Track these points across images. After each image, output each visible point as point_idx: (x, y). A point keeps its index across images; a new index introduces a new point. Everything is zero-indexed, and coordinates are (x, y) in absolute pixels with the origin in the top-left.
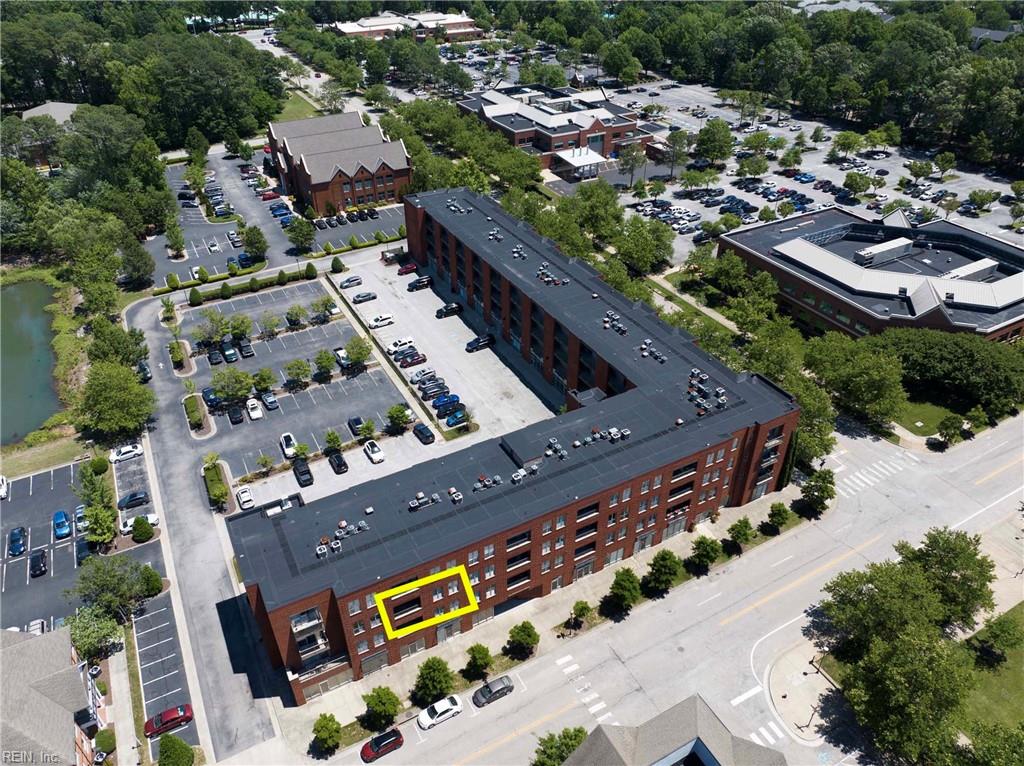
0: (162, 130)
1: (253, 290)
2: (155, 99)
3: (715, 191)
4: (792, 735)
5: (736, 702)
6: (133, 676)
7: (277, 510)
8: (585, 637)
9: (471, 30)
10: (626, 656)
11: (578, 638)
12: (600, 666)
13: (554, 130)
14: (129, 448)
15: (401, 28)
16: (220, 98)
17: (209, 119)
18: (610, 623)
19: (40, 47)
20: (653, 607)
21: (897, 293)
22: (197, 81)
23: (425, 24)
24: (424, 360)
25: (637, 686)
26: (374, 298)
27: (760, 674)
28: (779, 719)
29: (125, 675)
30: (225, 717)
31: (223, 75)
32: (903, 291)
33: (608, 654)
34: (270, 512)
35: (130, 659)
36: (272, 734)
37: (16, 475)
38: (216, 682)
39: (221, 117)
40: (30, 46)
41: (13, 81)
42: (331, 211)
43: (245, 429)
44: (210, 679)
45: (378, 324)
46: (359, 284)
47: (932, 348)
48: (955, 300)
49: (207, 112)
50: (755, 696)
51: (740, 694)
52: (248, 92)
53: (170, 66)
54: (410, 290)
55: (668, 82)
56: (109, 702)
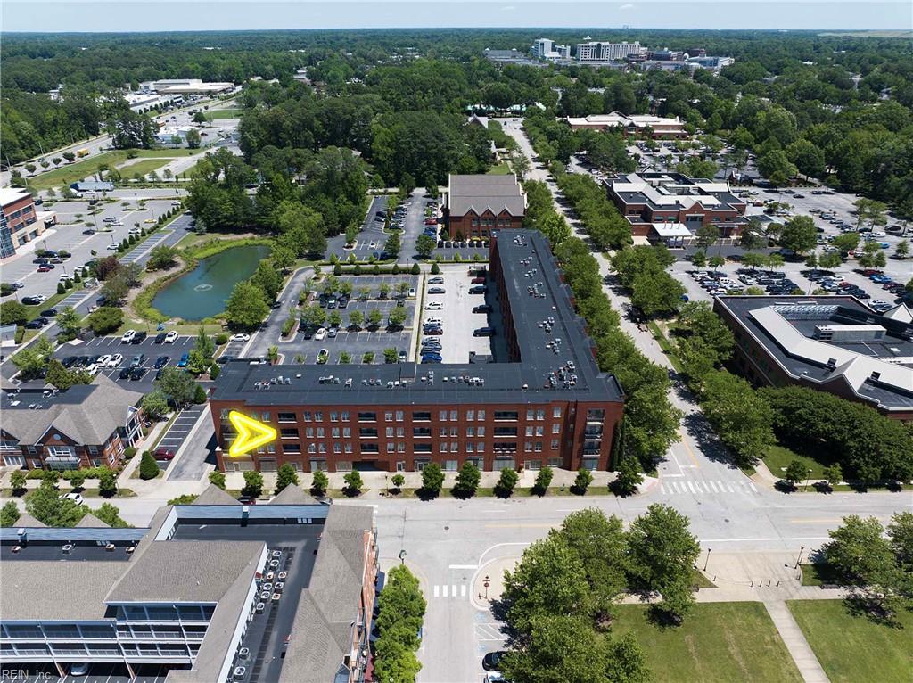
0: (392, 173)
1: (375, 274)
2: (391, 151)
3: (775, 273)
4: (471, 598)
5: (451, 567)
6: (162, 433)
7: (257, 363)
8: (397, 501)
9: (679, 132)
10: (411, 518)
11: (392, 500)
12: (390, 517)
13: (660, 207)
14: (242, 335)
15: (616, 124)
16: (435, 156)
17: (424, 170)
18: (418, 500)
19: (345, 114)
20: (453, 502)
21: (826, 362)
22: (423, 143)
23: (635, 123)
24: (441, 334)
25: (401, 534)
26: (443, 293)
27: (484, 560)
28: (471, 587)
29: (159, 432)
30: (185, 464)
31: (442, 140)
32: (832, 362)
33: (401, 513)
34: (252, 363)
35: (167, 426)
36: (199, 479)
37: (183, 334)
38: (194, 449)
39: (434, 170)
40: (340, 112)
41: (325, 133)
42: (460, 237)
43: (308, 343)
44: (192, 447)
45: (431, 307)
46: (441, 283)
47: (820, 408)
48: (879, 379)
49: (424, 164)
50: (469, 570)
51: (460, 564)
52: (457, 155)
53: (407, 131)
54: (470, 293)
55: (824, 189)
56: (144, 440)
